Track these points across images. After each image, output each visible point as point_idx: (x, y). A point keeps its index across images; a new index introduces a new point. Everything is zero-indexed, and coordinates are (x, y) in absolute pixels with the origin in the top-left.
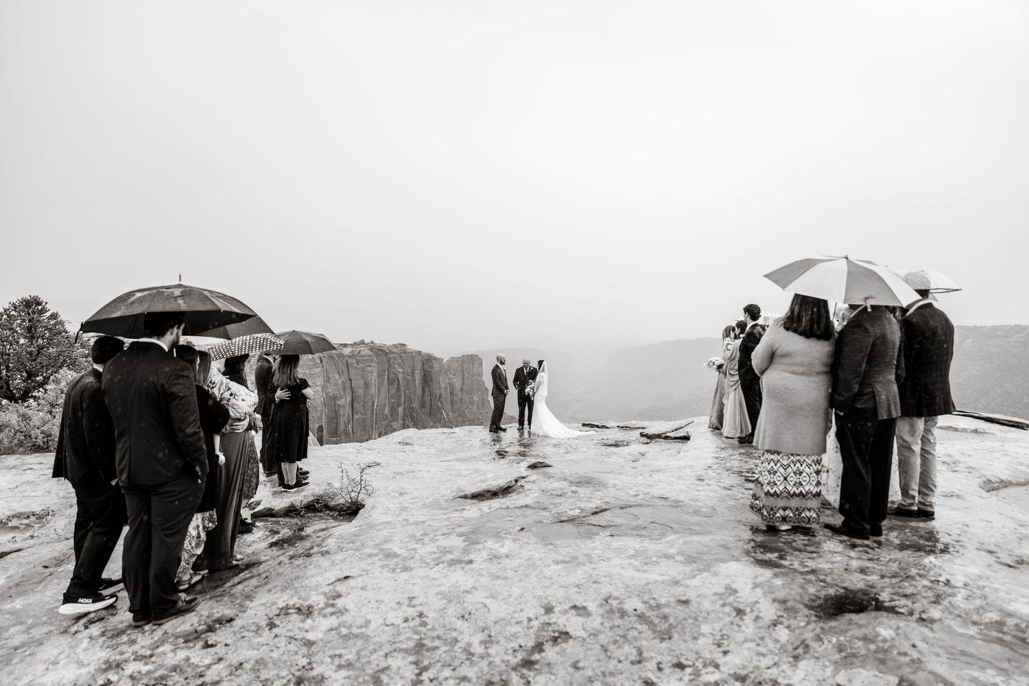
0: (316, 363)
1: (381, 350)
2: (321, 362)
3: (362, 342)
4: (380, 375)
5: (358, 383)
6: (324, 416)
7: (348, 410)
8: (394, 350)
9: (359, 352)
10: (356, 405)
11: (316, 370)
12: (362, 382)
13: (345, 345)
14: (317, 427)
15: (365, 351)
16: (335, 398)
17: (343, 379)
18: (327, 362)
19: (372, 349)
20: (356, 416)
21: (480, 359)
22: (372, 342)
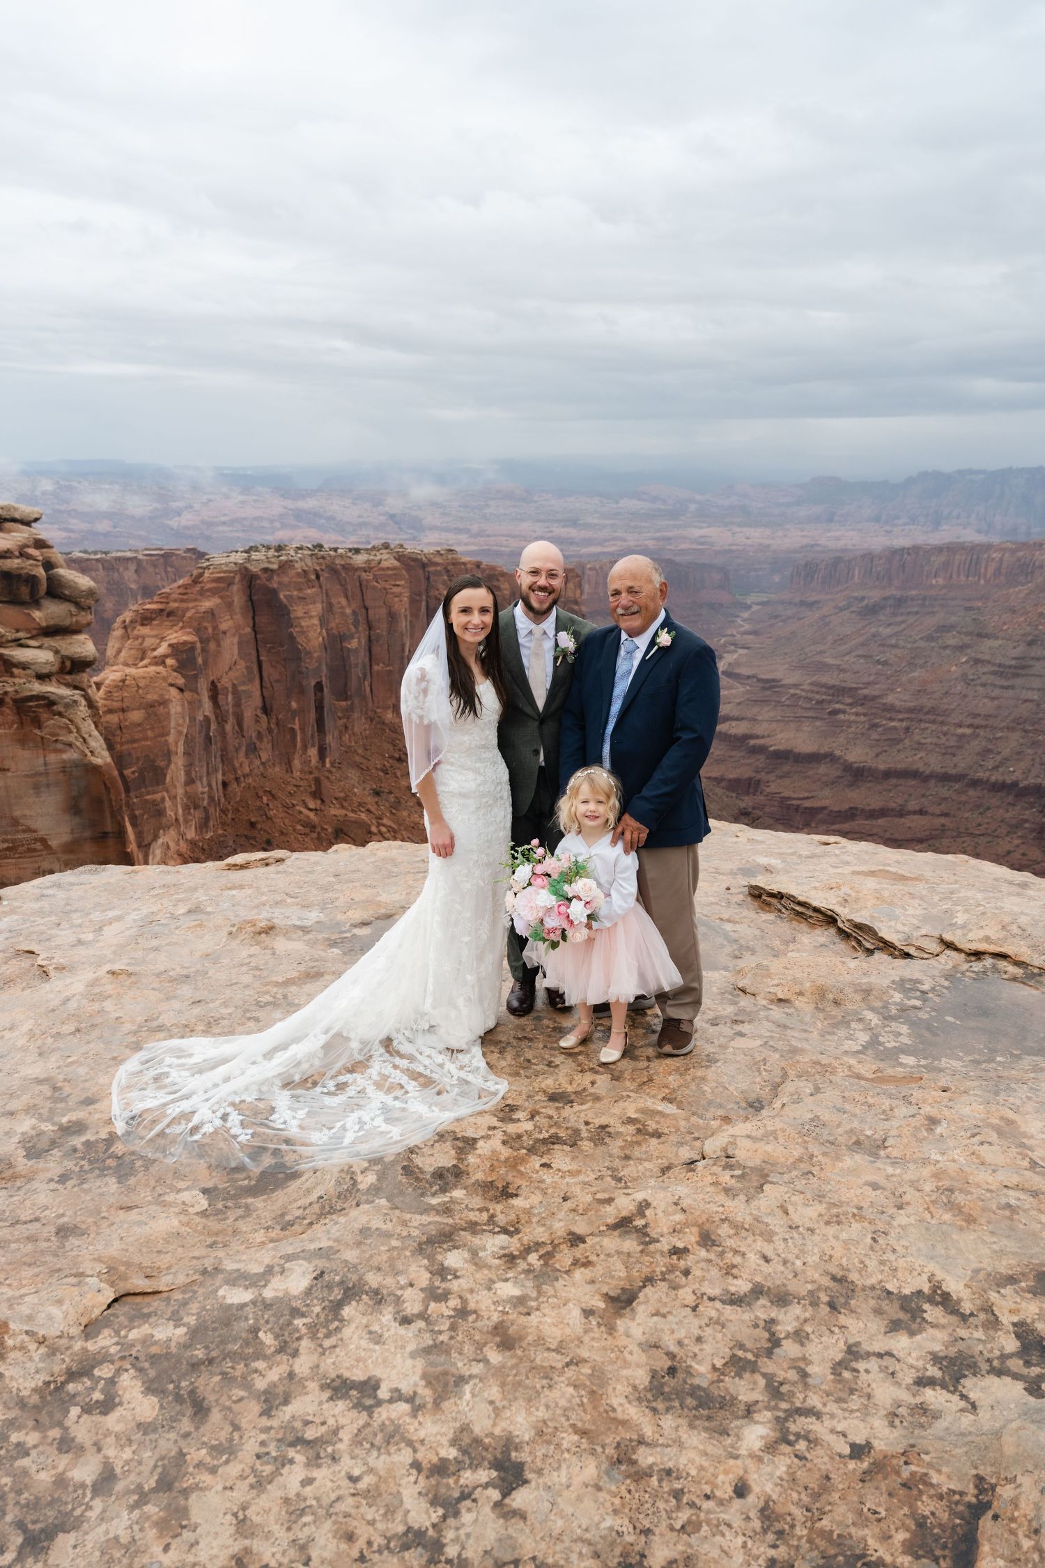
0: (309, 580)
1: (416, 560)
2: (318, 577)
3: (386, 546)
4: (413, 601)
5: (377, 613)
6: (324, 668)
7: (362, 657)
8: (438, 559)
9: (380, 562)
10: (376, 649)
11: (309, 591)
12: (384, 611)
13: (357, 551)
14: (313, 683)
15: (388, 560)
16: (342, 638)
17: (354, 606)
18: (327, 579)
19: (399, 557)
20: (376, 668)
21: (578, 576)
22: (401, 546)
